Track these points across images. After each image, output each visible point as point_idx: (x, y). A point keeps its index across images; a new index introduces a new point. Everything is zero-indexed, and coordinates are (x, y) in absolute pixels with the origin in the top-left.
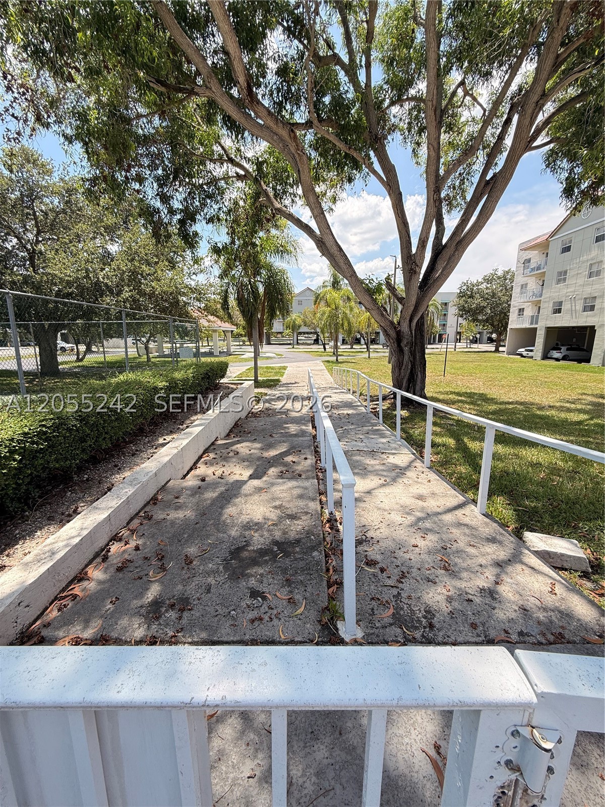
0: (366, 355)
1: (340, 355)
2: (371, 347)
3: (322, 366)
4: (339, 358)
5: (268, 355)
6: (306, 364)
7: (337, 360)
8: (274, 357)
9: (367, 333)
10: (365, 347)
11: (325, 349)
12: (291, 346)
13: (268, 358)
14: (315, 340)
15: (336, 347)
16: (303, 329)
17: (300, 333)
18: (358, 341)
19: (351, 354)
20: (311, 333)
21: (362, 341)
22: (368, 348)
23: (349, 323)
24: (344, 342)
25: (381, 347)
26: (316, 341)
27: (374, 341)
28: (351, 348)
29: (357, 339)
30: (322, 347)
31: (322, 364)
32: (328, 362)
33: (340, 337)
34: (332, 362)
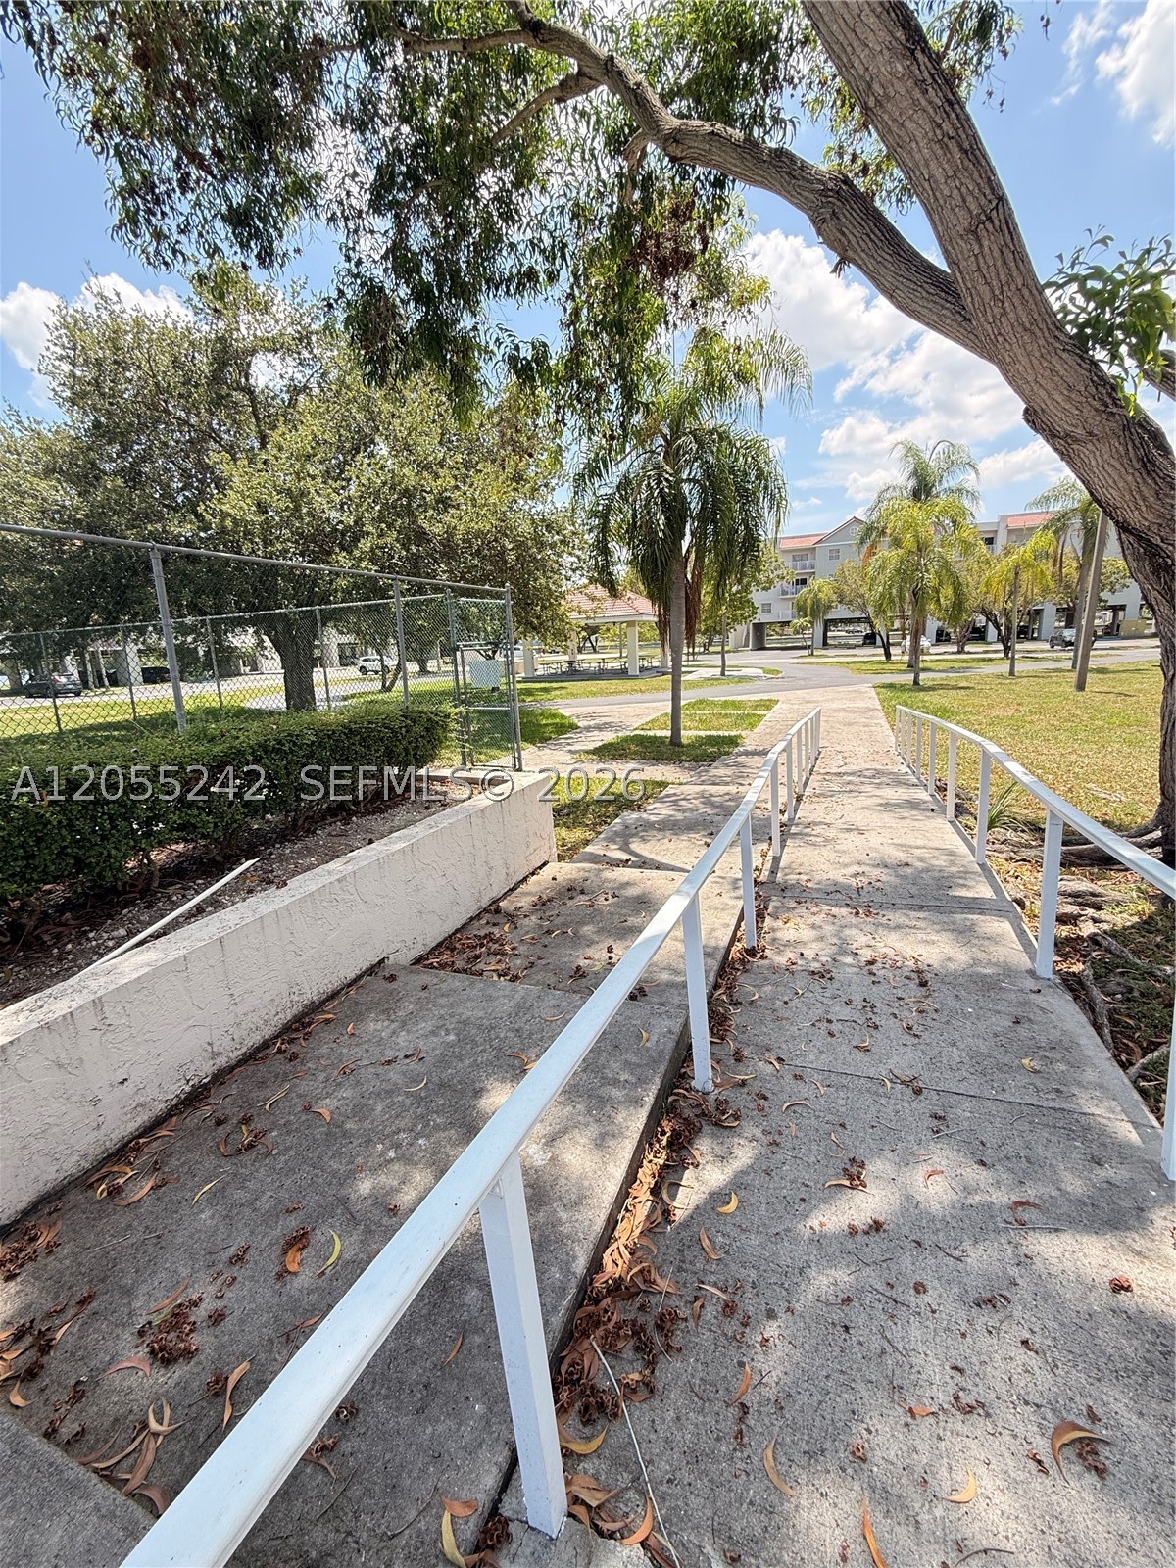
0: (1005, 668)
1: (925, 670)
2: (1018, 646)
3: (871, 699)
4: (922, 676)
5: (745, 672)
6: (830, 693)
7: (916, 682)
8: (758, 678)
9: (1007, 613)
10: (1000, 646)
11: (888, 655)
12: (806, 652)
13: (742, 679)
14: (867, 637)
15: (916, 650)
16: (840, 612)
17: (835, 622)
18: (979, 635)
19: (956, 665)
20: (859, 621)
21: (992, 633)
22: (1007, 649)
23: (957, 588)
24: (941, 637)
25: (1047, 646)
26: (870, 639)
27: (1025, 633)
28: (959, 652)
29: (976, 630)
30: (882, 650)
31: (873, 693)
32: (891, 686)
33: (932, 626)
34: (902, 688)
